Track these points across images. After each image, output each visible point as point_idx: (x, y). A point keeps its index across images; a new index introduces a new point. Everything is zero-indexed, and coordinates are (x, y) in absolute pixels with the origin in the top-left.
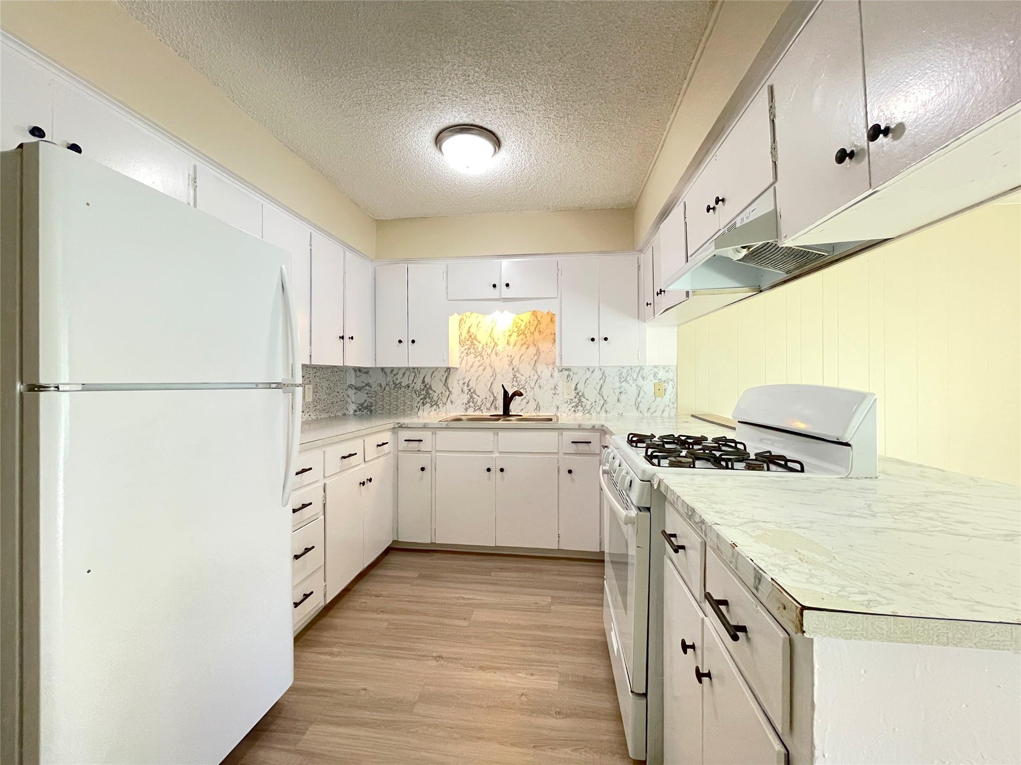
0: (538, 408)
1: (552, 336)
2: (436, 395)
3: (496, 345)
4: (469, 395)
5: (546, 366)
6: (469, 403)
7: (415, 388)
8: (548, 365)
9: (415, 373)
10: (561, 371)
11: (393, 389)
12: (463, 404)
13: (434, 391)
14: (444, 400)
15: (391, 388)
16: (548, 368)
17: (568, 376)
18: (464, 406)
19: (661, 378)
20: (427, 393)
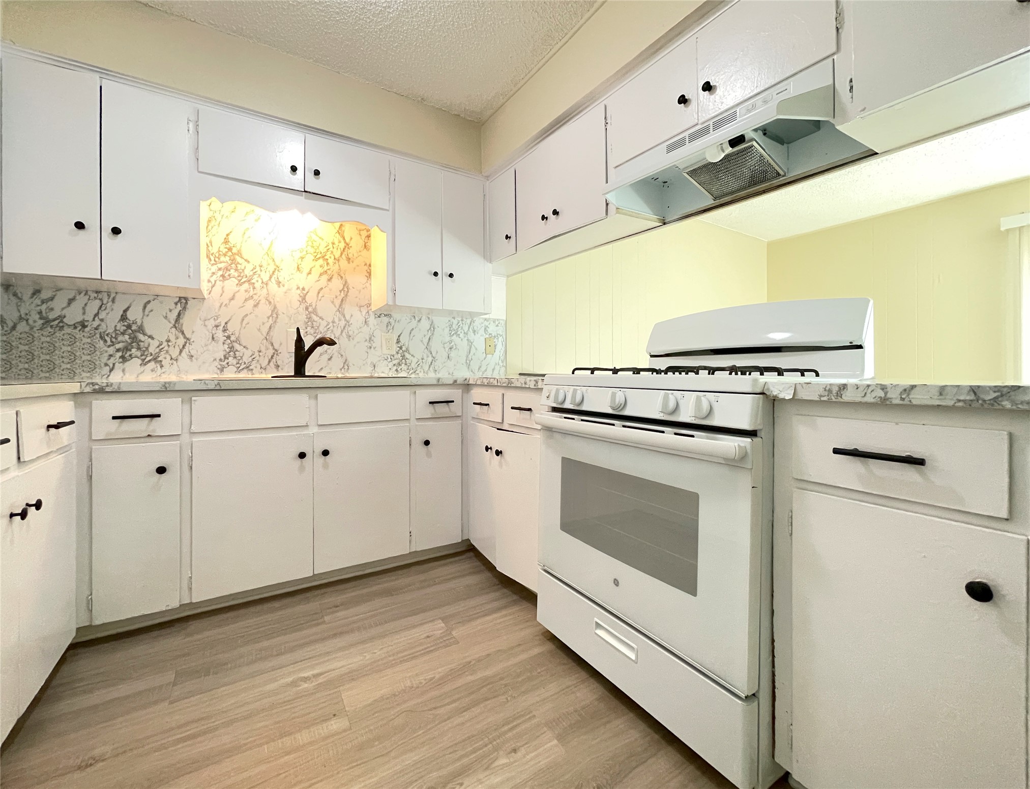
0: (346, 367)
1: (366, 268)
2: (154, 345)
3: (277, 269)
4: (226, 346)
5: (358, 308)
6: (226, 358)
7: (101, 330)
8: (360, 307)
9: (101, 300)
10: (379, 317)
11: (41, 329)
12: (215, 360)
13: (151, 337)
14: (175, 353)
15: (32, 328)
16: (360, 311)
17: (389, 323)
18: (217, 363)
19: (491, 333)
20: (134, 339)
